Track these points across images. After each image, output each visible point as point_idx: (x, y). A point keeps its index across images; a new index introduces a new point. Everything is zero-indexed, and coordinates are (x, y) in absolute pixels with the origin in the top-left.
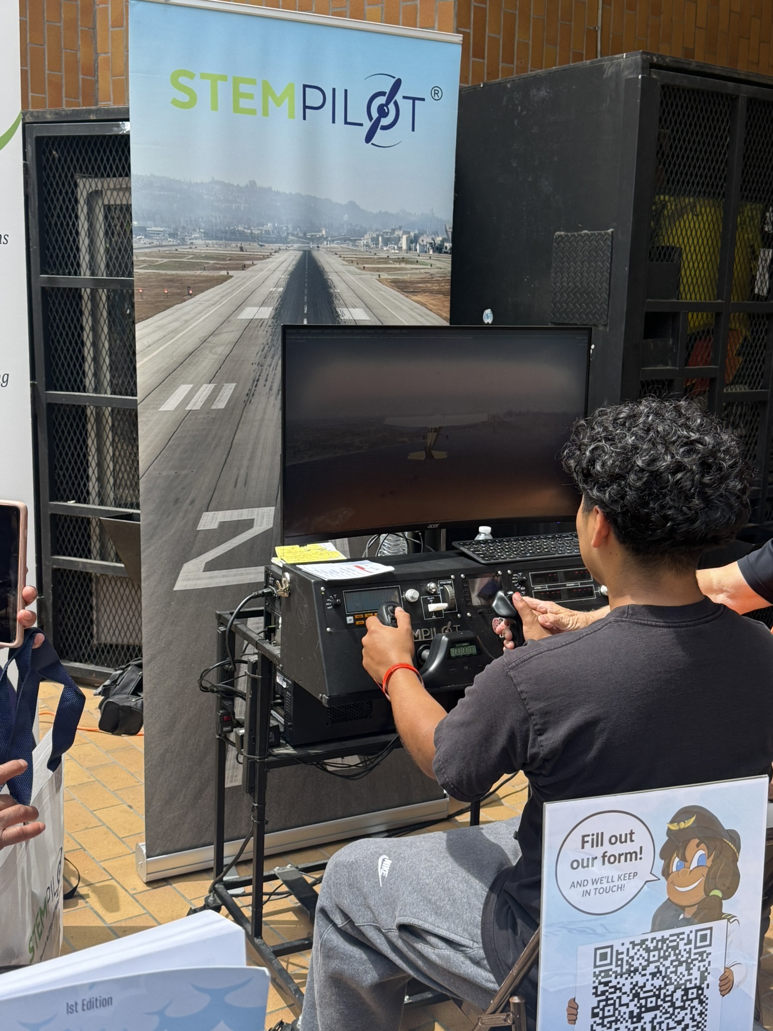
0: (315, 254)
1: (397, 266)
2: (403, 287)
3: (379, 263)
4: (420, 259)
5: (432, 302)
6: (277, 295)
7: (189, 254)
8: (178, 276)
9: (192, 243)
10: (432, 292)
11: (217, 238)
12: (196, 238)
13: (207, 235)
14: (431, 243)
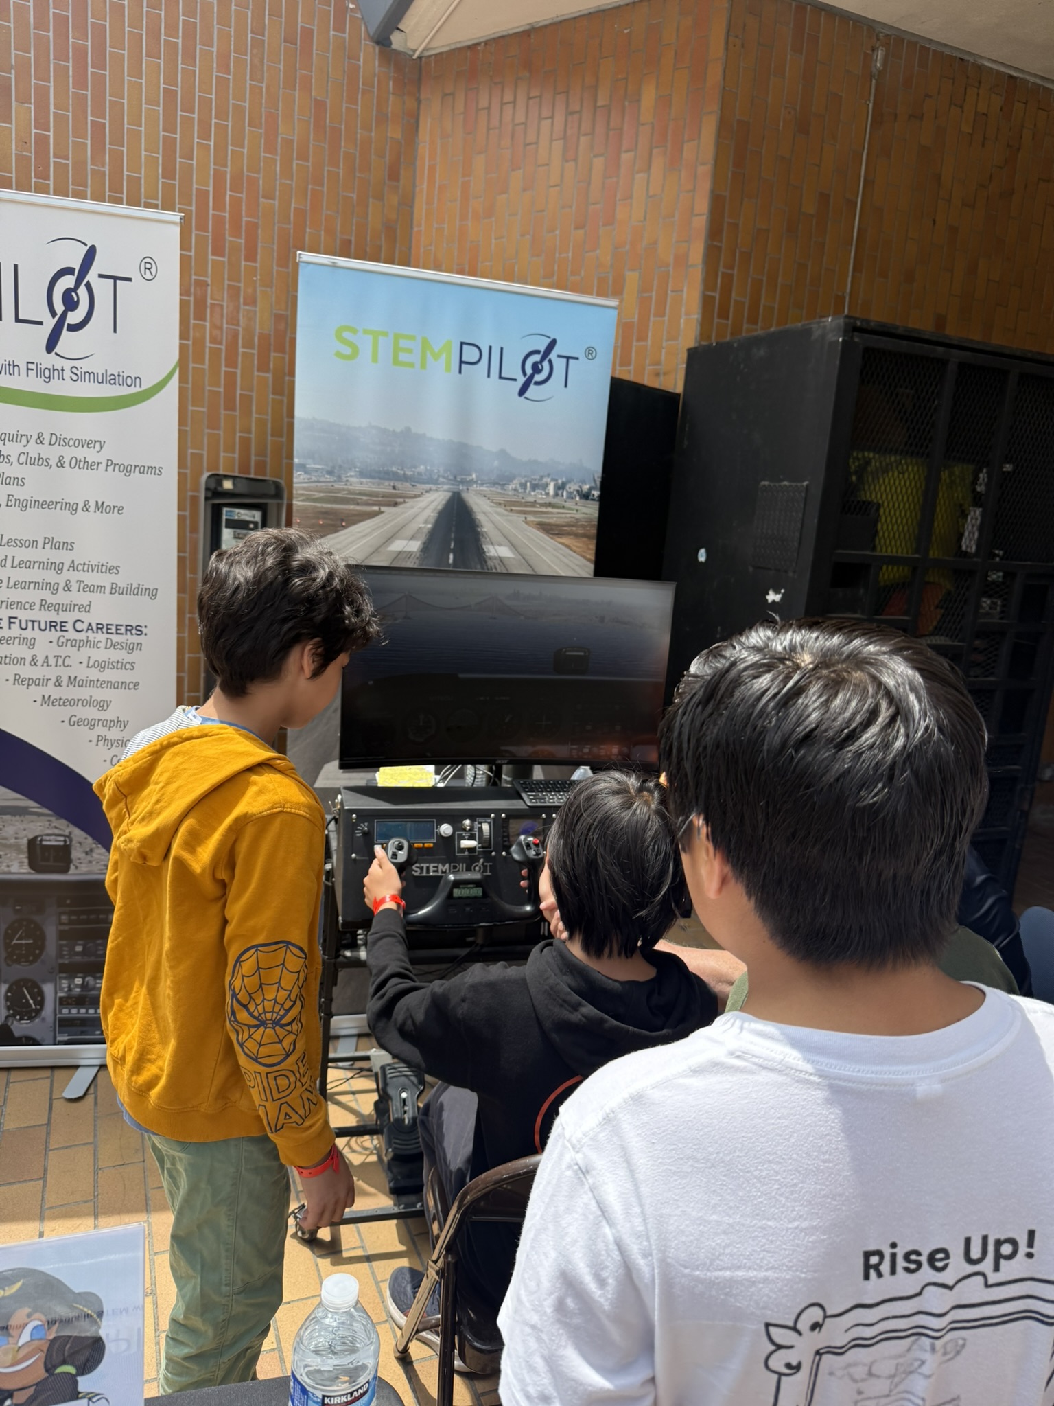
0: (465, 495)
1: (544, 509)
2: (549, 529)
3: (526, 506)
4: (567, 504)
5: (576, 544)
6: (425, 531)
7: (344, 490)
8: (332, 509)
9: (347, 481)
10: (576, 535)
11: (371, 477)
12: (351, 476)
13: (362, 474)
14: (578, 491)
